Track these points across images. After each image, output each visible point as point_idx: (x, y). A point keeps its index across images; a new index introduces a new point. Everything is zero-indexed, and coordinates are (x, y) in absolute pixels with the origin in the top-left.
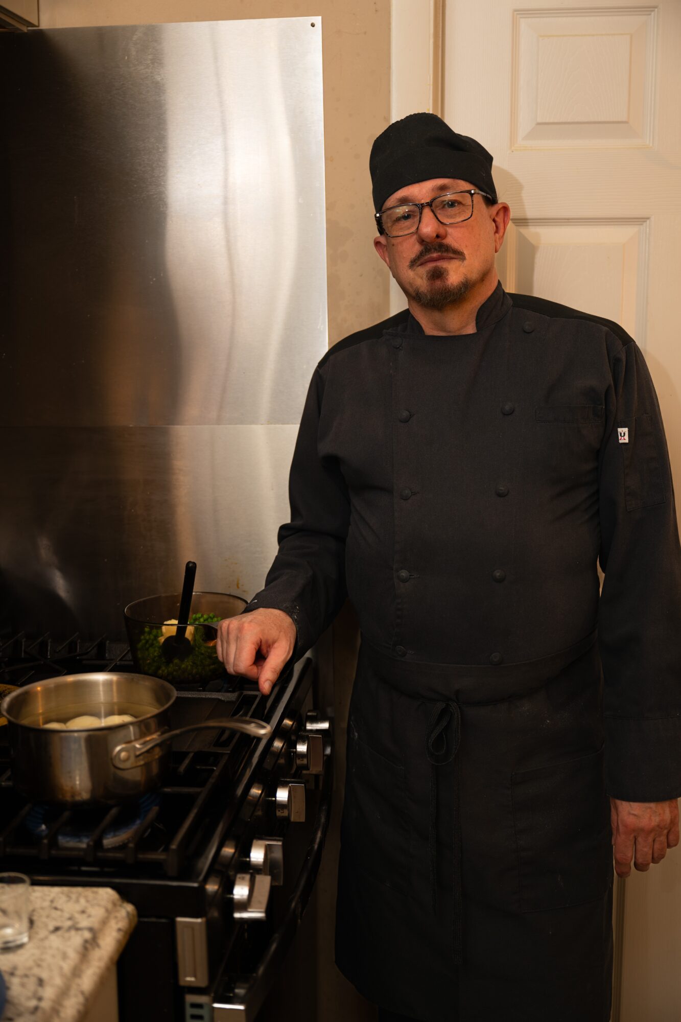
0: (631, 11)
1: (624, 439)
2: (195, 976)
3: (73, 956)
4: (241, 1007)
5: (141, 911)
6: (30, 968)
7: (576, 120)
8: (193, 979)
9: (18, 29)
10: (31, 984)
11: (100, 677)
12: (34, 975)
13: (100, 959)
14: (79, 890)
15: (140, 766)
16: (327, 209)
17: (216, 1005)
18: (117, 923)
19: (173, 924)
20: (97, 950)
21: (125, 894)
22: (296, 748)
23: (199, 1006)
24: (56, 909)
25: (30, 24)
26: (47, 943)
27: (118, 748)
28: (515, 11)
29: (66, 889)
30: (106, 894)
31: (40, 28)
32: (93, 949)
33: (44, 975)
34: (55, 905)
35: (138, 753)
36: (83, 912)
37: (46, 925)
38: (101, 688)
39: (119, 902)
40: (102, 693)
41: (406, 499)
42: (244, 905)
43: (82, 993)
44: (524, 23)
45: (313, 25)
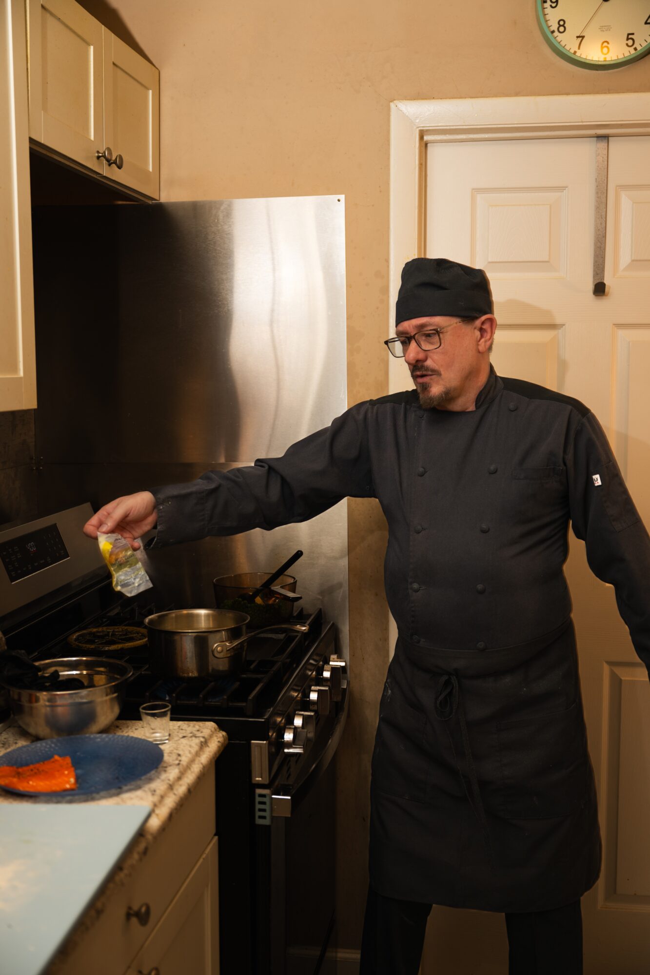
0: (547, 190)
1: (598, 483)
2: (261, 778)
3: (196, 748)
4: (289, 798)
5: (231, 736)
6: (172, 750)
7: (514, 260)
8: (260, 779)
9: (146, 202)
10: (174, 756)
11: (203, 612)
12: (175, 753)
13: (209, 752)
14: (194, 722)
15: (228, 657)
16: (347, 319)
17: (273, 796)
18: (217, 739)
19: (249, 744)
20: (207, 748)
21: (221, 726)
22: (322, 675)
23: (263, 796)
24: (182, 729)
25: (153, 199)
26: (179, 742)
27: (216, 645)
28: (473, 189)
29: (186, 722)
30: (211, 725)
31: (160, 201)
32: (206, 747)
33: (181, 753)
34: (181, 728)
35: (228, 649)
36: (198, 731)
37: (178, 736)
38: (203, 618)
39: (218, 730)
40: (203, 621)
41: (418, 532)
42: (289, 745)
43: (202, 764)
44: (479, 197)
45: (339, 200)
